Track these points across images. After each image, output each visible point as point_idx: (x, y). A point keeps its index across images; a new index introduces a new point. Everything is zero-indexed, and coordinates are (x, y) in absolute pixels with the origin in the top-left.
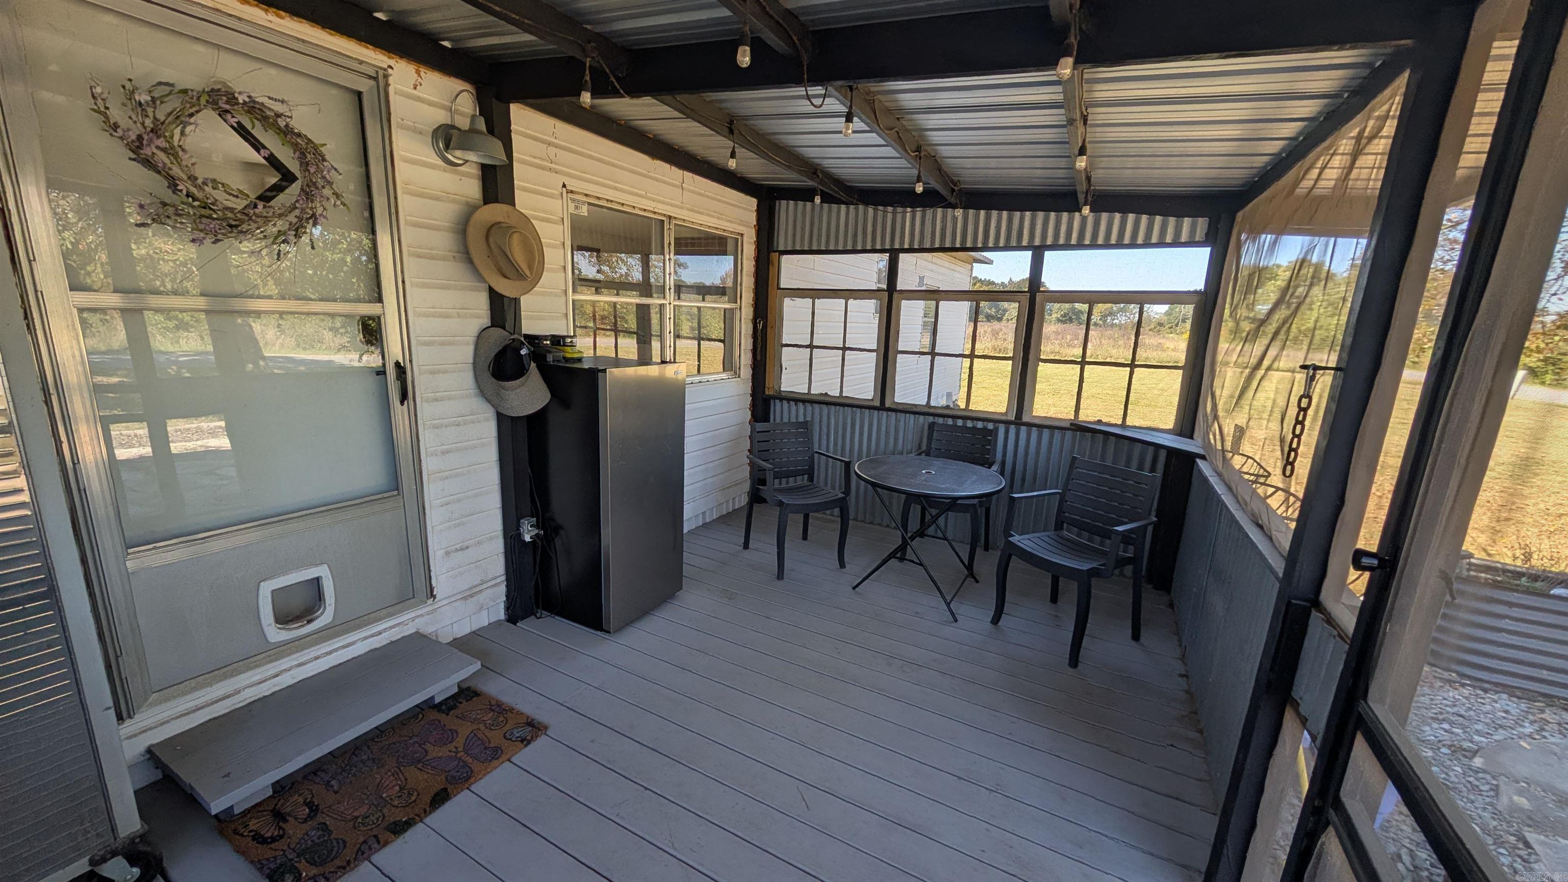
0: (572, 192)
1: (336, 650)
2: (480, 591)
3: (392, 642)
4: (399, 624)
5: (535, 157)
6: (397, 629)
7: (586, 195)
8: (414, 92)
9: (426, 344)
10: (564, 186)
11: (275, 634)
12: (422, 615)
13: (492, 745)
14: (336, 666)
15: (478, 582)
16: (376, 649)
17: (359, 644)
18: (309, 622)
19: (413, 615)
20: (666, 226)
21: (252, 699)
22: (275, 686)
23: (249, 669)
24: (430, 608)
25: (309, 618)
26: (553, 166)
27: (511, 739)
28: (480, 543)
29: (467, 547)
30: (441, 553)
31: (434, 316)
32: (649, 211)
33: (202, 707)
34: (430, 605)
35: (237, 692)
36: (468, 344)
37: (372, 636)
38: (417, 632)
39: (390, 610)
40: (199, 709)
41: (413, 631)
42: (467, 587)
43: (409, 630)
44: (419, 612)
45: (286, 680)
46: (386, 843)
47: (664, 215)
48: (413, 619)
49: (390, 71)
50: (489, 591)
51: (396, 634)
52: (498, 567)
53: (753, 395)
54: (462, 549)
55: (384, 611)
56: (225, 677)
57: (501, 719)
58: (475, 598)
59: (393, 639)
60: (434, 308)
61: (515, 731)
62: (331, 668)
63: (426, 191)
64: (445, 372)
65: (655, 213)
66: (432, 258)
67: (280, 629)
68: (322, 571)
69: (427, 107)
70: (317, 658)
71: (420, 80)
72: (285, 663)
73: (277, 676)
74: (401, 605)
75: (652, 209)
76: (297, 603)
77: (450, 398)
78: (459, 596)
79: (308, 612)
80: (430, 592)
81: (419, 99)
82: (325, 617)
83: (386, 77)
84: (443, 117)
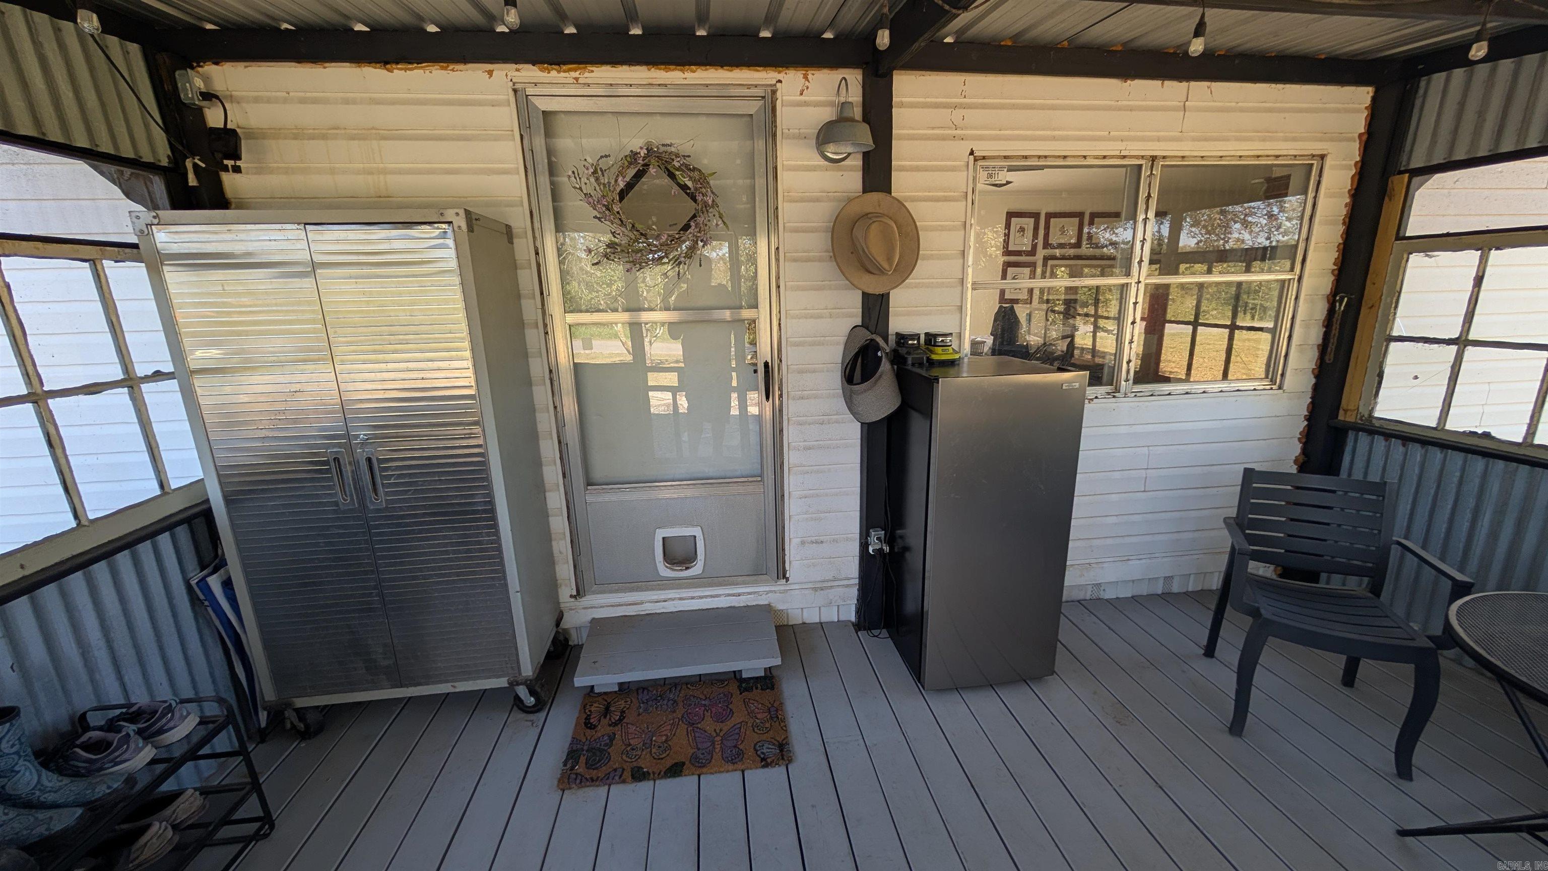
0: (984, 158)
1: (706, 597)
2: (832, 587)
3: (748, 606)
4: (755, 593)
5: (933, 128)
6: (752, 596)
7: (1006, 157)
8: (802, 98)
9: (797, 345)
10: (972, 153)
11: (664, 571)
12: (775, 592)
13: (741, 747)
14: (703, 610)
15: (831, 578)
16: (734, 607)
17: (722, 598)
18: (687, 568)
19: (767, 589)
20: (1145, 173)
21: (650, 612)
22: (663, 608)
23: (647, 589)
24: (782, 588)
25: (687, 565)
26: (959, 132)
27: (757, 751)
28: (834, 541)
29: (822, 542)
30: (796, 541)
31: (806, 317)
32: (1112, 157)
33: (622, 605)
34: (781, 585)
35: (642, 603)
36: (838, 344)
37: (733, 595)
38: (769, 605)
39: (747, 578)
40: (620, 605)
41: (766, 603)
42: (819, 579)
43: (763, 601)
44: (773, 588)
45: (671, 607)
46: (624, 782)
47: (1143, 157)
48: (768, 592)
49: (779, 85)
50: (840, 589)
51: (751, 600)
52: (852, 569)
53: (1309, 418)
54: (817, 542)
55: (740, 579)
56: (632, 590)
57: (768, 725)
58: (825, 592)
59: (749, 604)
60: (805, 309)
61: (766, 745)
62: (699, 610)
63: (806, 194)
64: (814, 371)
65: (1124, 157)
66: (808, 260)
67: (667, 567)
68: (697, 532)
69: (813, 108)
70: (693, 598)
71: (807, 83)
72: (672, 594)
73: (665, 601)
74: (755, 577)
75: (1117, 153)
76: (679, 551)
77: (816, 397)
78: (810, 585)
79: (687, 560)
80: (782, 574)
81: (806, 104)
82: (697, 569)
83: (774, 92)
84: (827, 114)
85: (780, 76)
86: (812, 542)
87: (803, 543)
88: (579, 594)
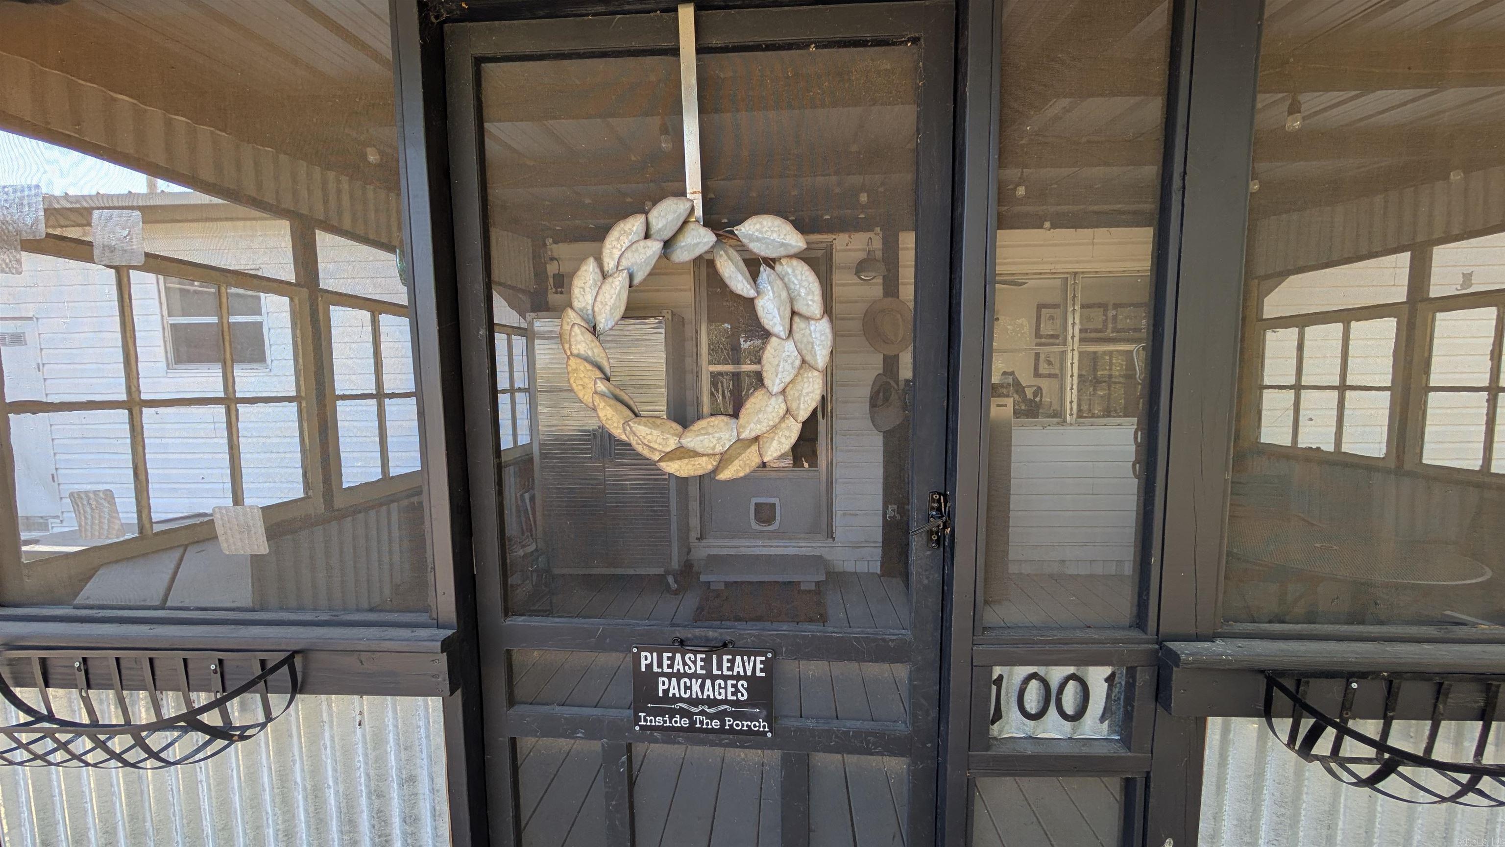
1: (780, 546)
2: (867, 547)
3: (807, 555)
4: (813, 546)
6: (811, 549)
8: (848, 247)
11: (755, 526)
12: (826, 547)
14: (778, 555)
15: (863, 540)
16: (798, 556)
17: (790, 548)
18: (769, 525)
19: (821, 544)
20: (1070, 282)
21: (745, 554)
22: (754, 552)
23: (744, 538)
24: (831, 545)
25: (769, 523)
28: (866, 514)
29: (856, 515)
30: (840, 513)
31: (848, 370)
32: (1052, 273)
33: (727, 547)
34: (830, 543)
37: (798, 547)
38: (822, 556)
39: (807, 536)
40: (725, 547)
41: (820, 554)
42: (857, 540)
43: (818, 552)
44: (824, 544)
45: (757, 551)
47: (1067, 273)
48: (821, 547)
49: (834, 241)
50: (870, 549)
51: (810, 552)
52: (878, 535)
54: (854, 515)
55: (803, 536)
56: (734, 538)
58: (859, 550)
59: (809, 554)
60: (848, 365)
62: (776, 555)
63: (849, 299)
64: (854, 402)
65: (1055, 273)
66: (849, 336)
67: (756, 523)
68: (776, 500)
69: (854, 253)
70: (771, 547)
71: (850, 240)
72: (758, 542)
73: (755, 547)
74: (813, 536)
75: (1049, 271)
76: (765, 513)
77: (854, 418)
78: (849, 545)
79: (770, 520)
80: (831, 535)
81: (850, 250)
82: (775, 526)
83: (832, 245)
84: (862, 255)
85: (834, 237)
86: (851, 515)
87: (844, 515)
88: (700, 539)
